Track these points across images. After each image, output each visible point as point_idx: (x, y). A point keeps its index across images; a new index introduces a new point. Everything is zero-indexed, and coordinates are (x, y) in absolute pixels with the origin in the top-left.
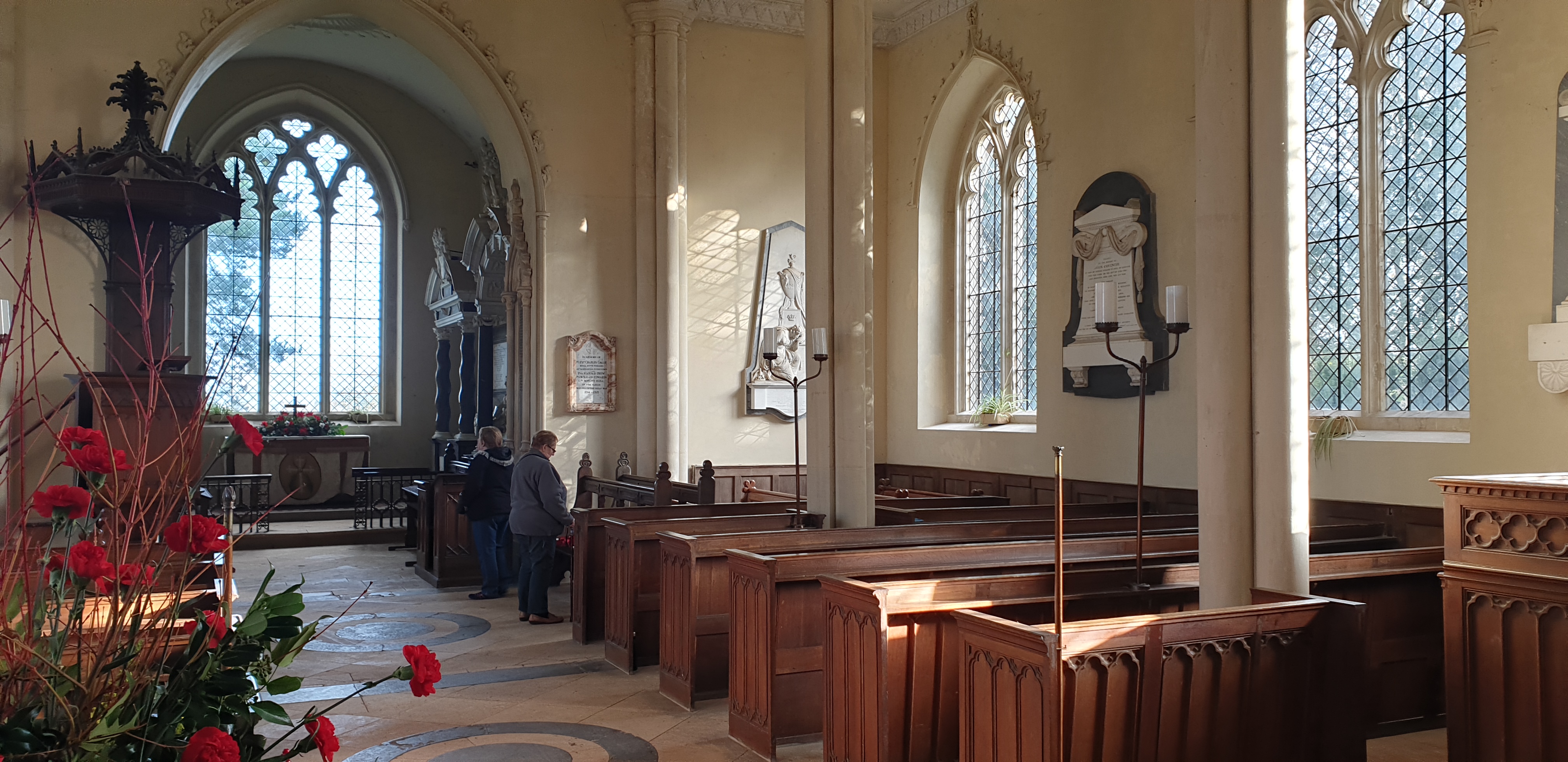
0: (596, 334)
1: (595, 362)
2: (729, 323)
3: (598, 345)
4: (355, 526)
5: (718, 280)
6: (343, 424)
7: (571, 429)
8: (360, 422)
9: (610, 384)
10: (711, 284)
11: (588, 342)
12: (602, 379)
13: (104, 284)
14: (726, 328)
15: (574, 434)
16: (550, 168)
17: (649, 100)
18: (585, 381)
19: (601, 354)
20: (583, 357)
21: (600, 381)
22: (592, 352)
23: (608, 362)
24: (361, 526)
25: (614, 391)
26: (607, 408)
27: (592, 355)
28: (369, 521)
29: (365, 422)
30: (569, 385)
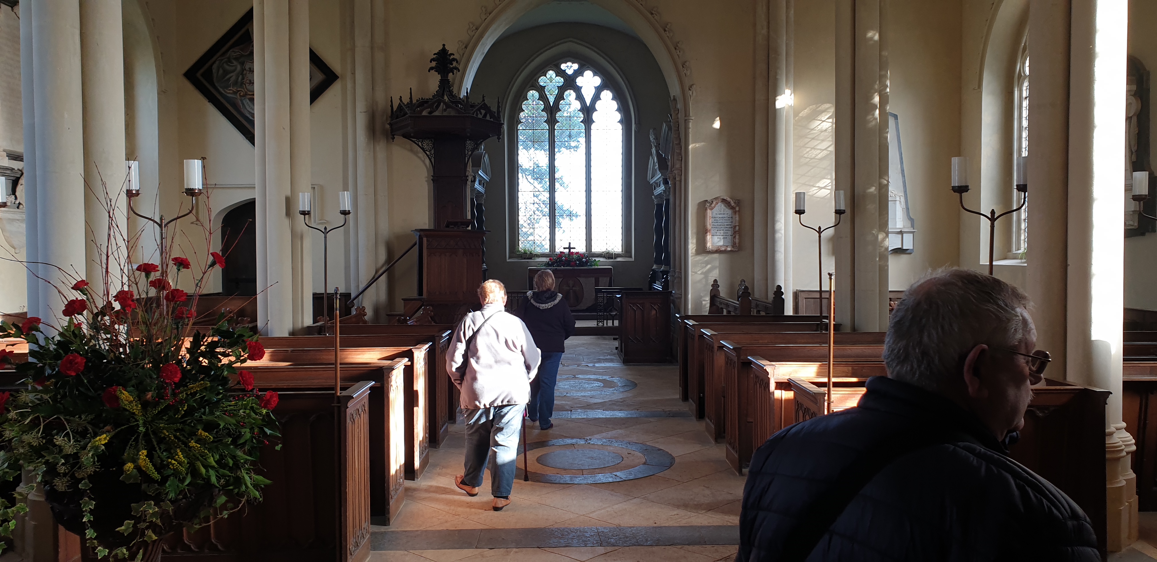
0: (725, 198)
1: (725, 217)
2: (826, 186)
3: (727, 205)
4: (597, 325)
5: (817, 155)
6: (597, 259)
7: (707, 263)
8: (609, 258)
9: (735, 232)
10: (812, 159)
11: (719, 204)
12: (729, 229)
13: (432, 178)
14: (823, 190)
15: (709, 266)
16: (695, 86)
17: (764, 31)
18: (717, 230)
19: (729, 212)
20: (716, 214)
21: (728, 230)
22: (722, 211)
23: (734, 217)
24: (601, 324)
25: (737, 237)
26: (733, 249)
27: (722, 212)
28: (605, 321)
29: (612, 258)
30: (706, 233)
